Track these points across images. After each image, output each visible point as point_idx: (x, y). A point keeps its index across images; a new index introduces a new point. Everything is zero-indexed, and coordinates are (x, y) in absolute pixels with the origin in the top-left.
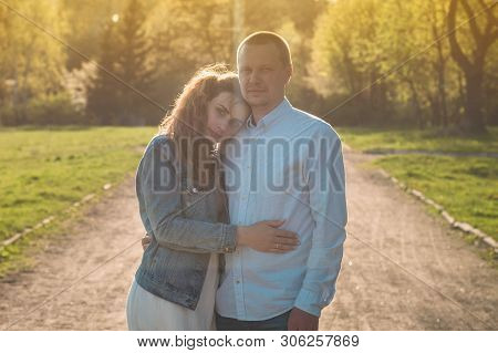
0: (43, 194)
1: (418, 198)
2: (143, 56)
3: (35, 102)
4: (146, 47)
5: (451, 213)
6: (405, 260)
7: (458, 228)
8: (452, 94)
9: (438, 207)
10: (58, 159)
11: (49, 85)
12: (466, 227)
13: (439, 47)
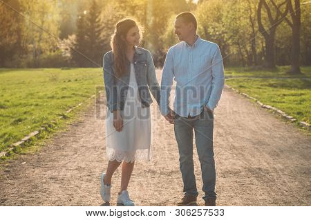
0: (73, 94)
1: (246, 96)
2: (100, 31)
3: (44, 56)
4: (101, 28)
5: (262, 102)
6: (243, 118)
7: (265, 107)
8: (258, 50)
9: (255, 99)
10: (70, 81)
11: (51, 47)
12: (269, 107)
13: (253, 26)
